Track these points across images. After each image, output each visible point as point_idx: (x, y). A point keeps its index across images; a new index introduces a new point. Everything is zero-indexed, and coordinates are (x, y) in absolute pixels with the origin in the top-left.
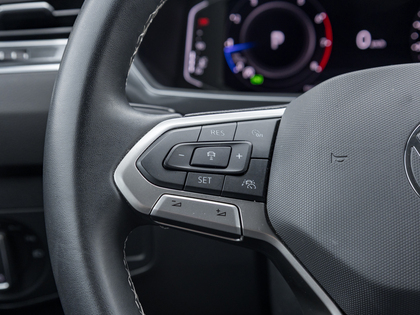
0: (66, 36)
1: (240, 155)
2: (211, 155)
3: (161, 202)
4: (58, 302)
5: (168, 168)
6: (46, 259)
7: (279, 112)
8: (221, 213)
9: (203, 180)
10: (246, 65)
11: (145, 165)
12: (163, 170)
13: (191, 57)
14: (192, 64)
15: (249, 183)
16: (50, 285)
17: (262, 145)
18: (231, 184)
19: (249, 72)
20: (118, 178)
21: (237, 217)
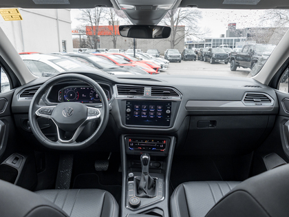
1: (49, 110)
2: (46, 110)
5: (41, 112)
7: (55, 106)
9: (45, 113)
10: (67, 99)
17: (52, 110)
18: (48, 113)
20: (36, 112)
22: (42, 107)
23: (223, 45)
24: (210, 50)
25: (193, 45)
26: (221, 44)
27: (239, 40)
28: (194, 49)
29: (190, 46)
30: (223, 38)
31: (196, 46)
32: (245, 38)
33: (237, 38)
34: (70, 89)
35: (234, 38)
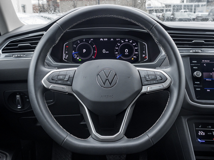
0: (33, 51)
1: (67, 77)
2: (61, 77)
3: (51, 86)
4: (32, 111)
5: (53, 80)
6: (28, 98)
7: (76, 69)
8: (63, 88)
9: (59, 82)
10: (77, 57)
11: (48, 79)
12: (52, 80)
13: (64, 55)
14: (64, 56)
15: (69, 82)
16: (30, 107)
17: (72, 76)
18: (65, 83)
19: (78, 58)
20: (43, 82)
21: (66, 89)
22: (52, 72)
23: (183, 10)
24: (173, 14)
25: (153, 10)
26: (181, 9)
27: (198, 6)
28: (155, 14)
29: (151, 11)
30: (183, 4)
31: (156, 11)
32: (205, 3)
33: (197, 3)
34: (81, 41)
35: (193, 4)
